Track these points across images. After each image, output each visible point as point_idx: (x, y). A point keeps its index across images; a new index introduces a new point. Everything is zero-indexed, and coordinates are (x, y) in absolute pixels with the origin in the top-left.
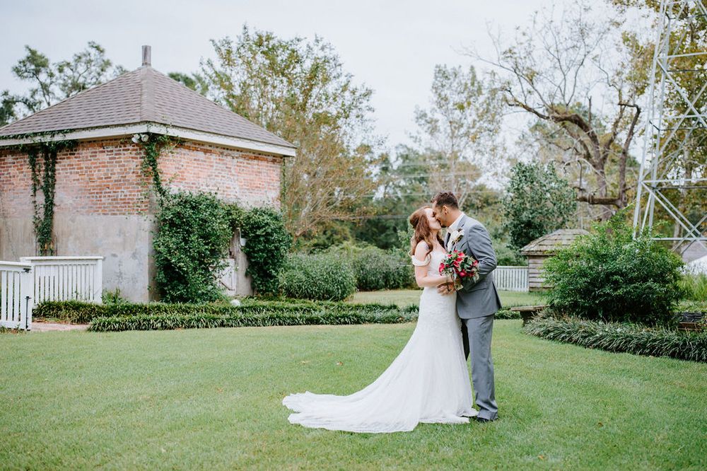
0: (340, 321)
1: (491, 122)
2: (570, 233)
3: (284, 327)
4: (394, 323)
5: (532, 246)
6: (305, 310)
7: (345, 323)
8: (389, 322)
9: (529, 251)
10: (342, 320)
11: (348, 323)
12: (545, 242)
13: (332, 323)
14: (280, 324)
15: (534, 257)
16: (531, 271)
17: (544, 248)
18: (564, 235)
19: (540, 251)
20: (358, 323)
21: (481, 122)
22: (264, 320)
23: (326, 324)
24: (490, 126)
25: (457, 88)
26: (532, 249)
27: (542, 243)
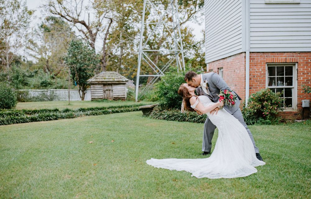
0: (47, 118)
1: (25, 22)
2: (109, 73)
3: (19, 124)
4: (72, 118)
5: (92, 79)
6: (15, 114)
7: (50, 120)
8: (70, 118)
9: (91, 82)
10: (48, 118)
11: (52, 120)
12: (98, 77)
13: (44, 120)
14: (17, 123)
15: (93, 84)
16: (92, 91)
17: (98, 80)
18: (106, 74)
19: (97, 81)
20: (56, 119)
21: (20, 22)
22: (7, 121)
23: (41, 121)
24: (24, 24)
25: (7, 4)
26: (93, 81)
27: (97, 78)
